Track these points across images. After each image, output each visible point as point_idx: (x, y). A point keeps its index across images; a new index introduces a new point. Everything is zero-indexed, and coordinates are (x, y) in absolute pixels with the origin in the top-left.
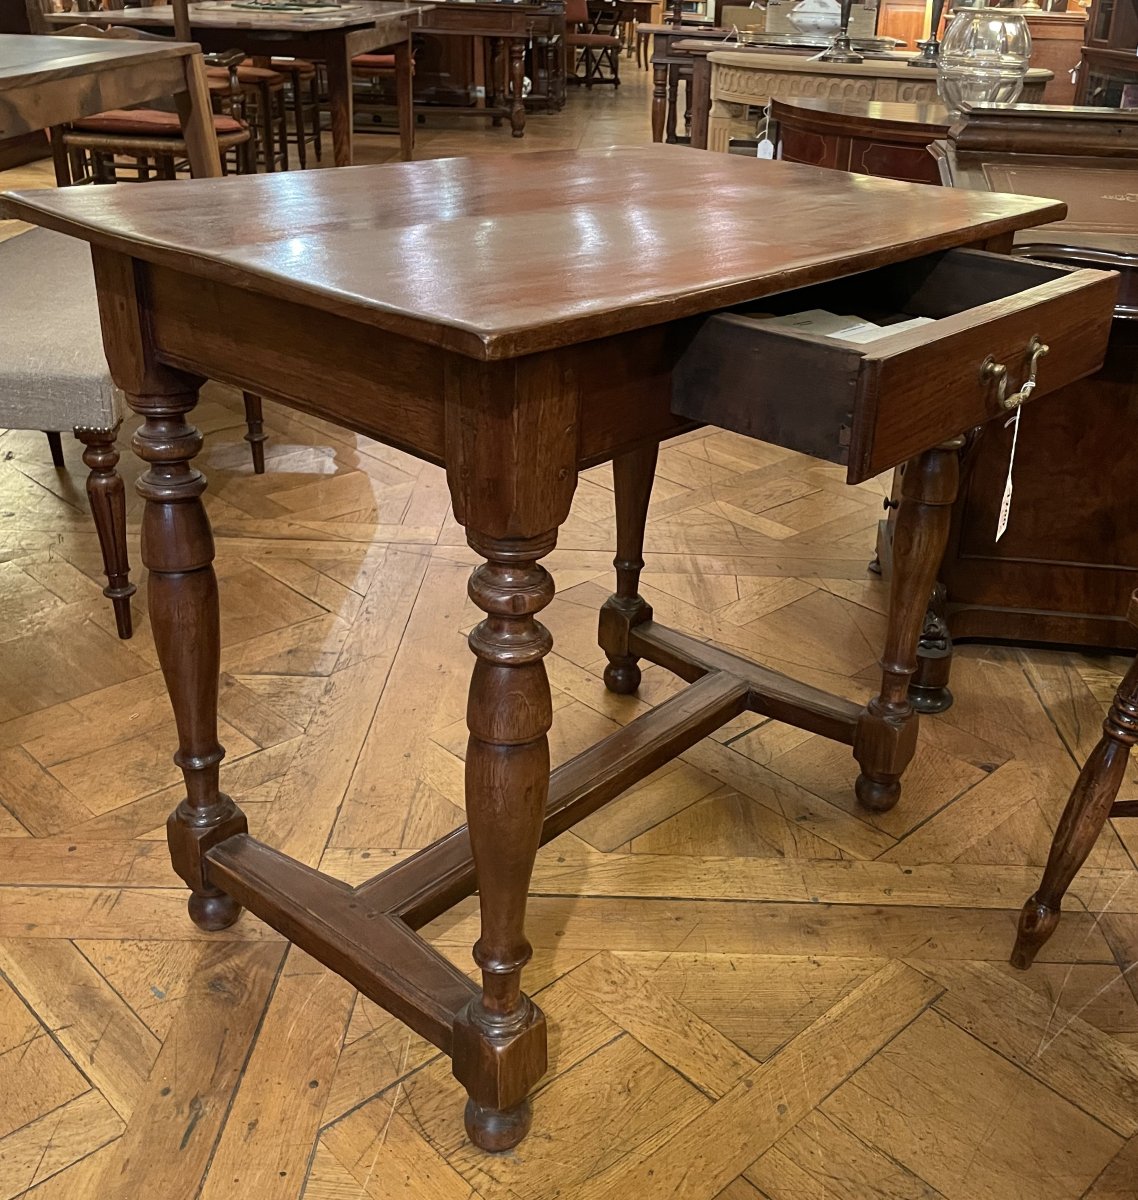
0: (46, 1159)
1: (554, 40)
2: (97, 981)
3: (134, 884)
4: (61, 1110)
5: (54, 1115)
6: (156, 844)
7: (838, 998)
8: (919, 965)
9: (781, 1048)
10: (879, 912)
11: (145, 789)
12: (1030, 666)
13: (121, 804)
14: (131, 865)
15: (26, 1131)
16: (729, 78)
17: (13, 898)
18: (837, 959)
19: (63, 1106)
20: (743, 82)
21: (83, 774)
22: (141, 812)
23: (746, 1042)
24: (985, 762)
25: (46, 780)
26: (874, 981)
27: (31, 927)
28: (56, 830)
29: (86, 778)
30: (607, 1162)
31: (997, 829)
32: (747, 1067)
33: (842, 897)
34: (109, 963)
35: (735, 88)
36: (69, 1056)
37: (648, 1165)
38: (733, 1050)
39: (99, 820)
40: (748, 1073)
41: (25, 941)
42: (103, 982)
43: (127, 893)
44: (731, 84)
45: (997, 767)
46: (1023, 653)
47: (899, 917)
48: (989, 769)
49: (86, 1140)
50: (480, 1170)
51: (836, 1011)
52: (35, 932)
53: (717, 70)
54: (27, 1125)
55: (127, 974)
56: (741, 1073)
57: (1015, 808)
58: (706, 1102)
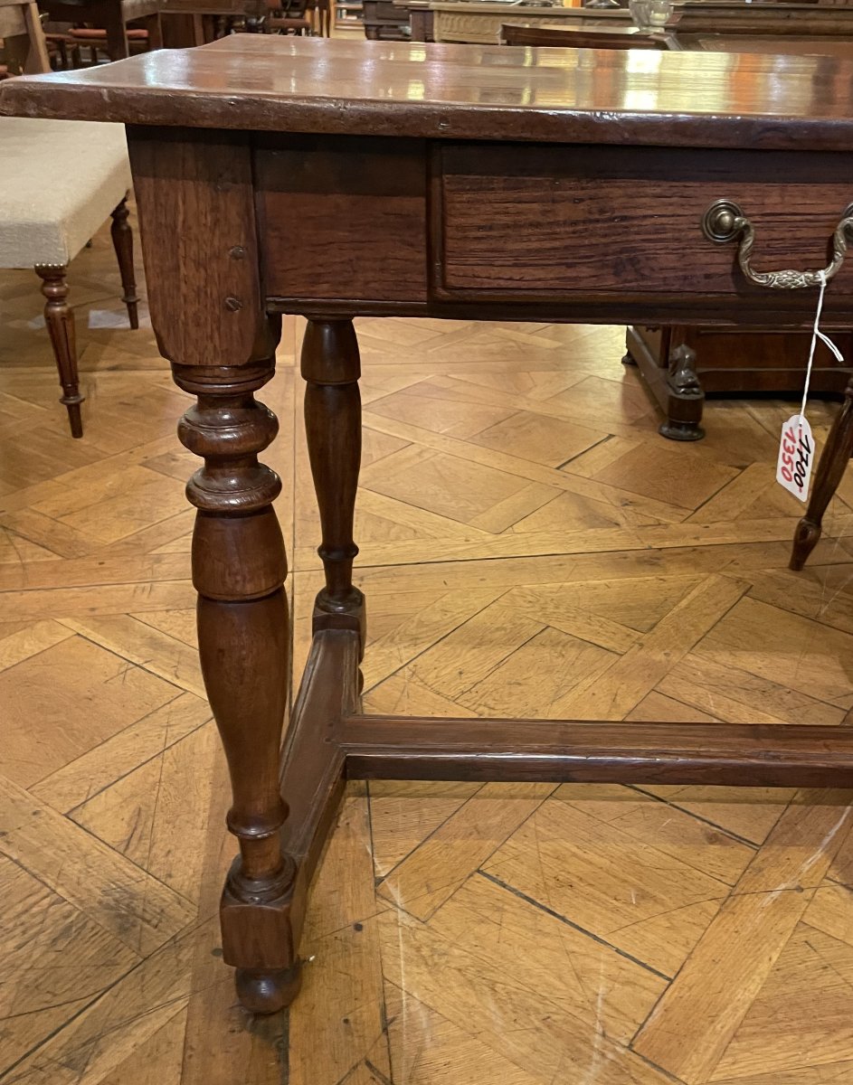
0: (169, 732)
1: (261, 20)
2: (158, 634)
3: (160, 579)
4: (168, 706)
5: (164, 709)
6: (165, 556)
7: (683, 597)
8: (730, 574)
9: (655, 625)
10: (694, 550)
11: (140, 525)
12: (751, 409)
13: (125, 535)
14: (151, 568)
15: (147, 719)
16: (449, 22)
17: (71, 595)
18: (677, 576)
19: (169, 703)
20: (462, 24)
21: (87, 520)
22: (143, 538)
23: (633, 624)
24: (738, 464)
25: (59, 526)
26: (704, 586)
27: (93, 609)
28: (82, 554)
29: (91, 522)
30: (563, 692)
31: (758, 499)
32: (637, 637)
33: (667, 544)
34: (163, 624)
35: (455, 29)
36: (160, 677)
37: (591, 691)
38: (624, 629)
39: (113, 545)
40: (639, 638)
41: (94, 618)
42: (164, 635)
43: (155, 585)
44: (452, 26)
45: (747, 467)
46: (745, 403)
47: (709, 551)
48: (743, 468)
49: (195, 719)
50: (480, 705)
51: (684, 603)
52: (97, 612)
53: (439, 16)
54: (147, 716)
55: (180, 628)
56: (633, 639)
57: (765, 488)
58: (617, 657)
